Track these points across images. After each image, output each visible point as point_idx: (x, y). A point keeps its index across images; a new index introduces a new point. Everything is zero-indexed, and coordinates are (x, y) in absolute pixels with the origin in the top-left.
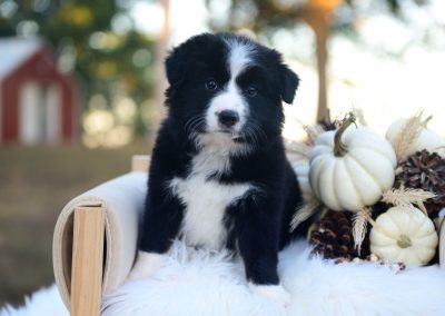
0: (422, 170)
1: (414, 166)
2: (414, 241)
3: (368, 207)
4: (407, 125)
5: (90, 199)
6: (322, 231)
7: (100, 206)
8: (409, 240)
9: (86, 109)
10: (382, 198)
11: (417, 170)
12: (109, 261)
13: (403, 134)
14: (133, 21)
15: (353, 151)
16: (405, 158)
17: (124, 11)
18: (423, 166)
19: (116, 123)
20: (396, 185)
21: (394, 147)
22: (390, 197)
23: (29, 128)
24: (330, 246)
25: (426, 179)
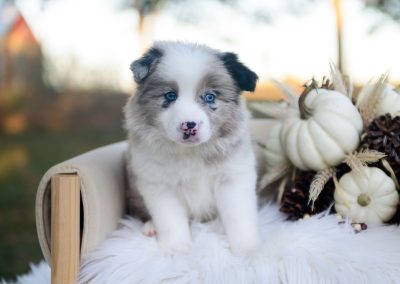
0: (385, 133)
1: (377, 129)
5: (67, 167)
6: (294, 191)
7: (76, 173)
11: (380, 134)
18: (385, 130)
24: (298, 206)
25: (388, 141)
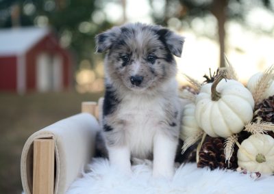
1: (268, 107)
2: (267, 158)
3: (235, 134)
4: (262, 79)
5: (45, 133)
6: (206, 151)
7: (51, 138)
8: (264, 158)
9: (78, 69)
10: (245, 128)
12: (58, 175)
13: (259, 85)
14: (105, 15)
15: (224, 97)
16: (260, 101)
17: (100, 9)
19: (97, 77)
20: (254, 120)
21: (253, 94)
22: (249, 128)
23: (43, 81)
24: (211, 163)
